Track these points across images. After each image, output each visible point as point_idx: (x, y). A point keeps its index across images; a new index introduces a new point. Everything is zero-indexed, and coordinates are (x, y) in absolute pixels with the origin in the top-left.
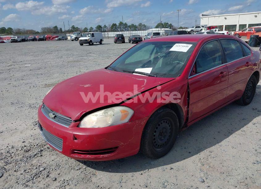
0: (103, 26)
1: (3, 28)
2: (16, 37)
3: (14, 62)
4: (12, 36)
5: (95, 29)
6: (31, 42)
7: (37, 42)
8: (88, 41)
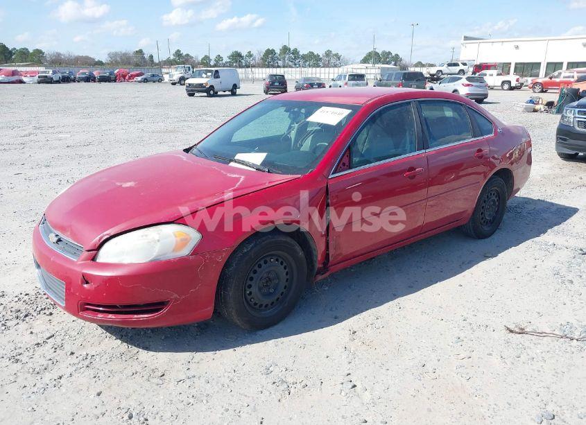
0: (244, 54)
1: (23, 49)
2: (51, 72)
3: (35, 128)
4: (42, 69)
5: (226, 59)
6: (83, 84)
7: (97, 84)
8: (205, 87)
